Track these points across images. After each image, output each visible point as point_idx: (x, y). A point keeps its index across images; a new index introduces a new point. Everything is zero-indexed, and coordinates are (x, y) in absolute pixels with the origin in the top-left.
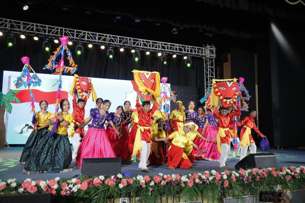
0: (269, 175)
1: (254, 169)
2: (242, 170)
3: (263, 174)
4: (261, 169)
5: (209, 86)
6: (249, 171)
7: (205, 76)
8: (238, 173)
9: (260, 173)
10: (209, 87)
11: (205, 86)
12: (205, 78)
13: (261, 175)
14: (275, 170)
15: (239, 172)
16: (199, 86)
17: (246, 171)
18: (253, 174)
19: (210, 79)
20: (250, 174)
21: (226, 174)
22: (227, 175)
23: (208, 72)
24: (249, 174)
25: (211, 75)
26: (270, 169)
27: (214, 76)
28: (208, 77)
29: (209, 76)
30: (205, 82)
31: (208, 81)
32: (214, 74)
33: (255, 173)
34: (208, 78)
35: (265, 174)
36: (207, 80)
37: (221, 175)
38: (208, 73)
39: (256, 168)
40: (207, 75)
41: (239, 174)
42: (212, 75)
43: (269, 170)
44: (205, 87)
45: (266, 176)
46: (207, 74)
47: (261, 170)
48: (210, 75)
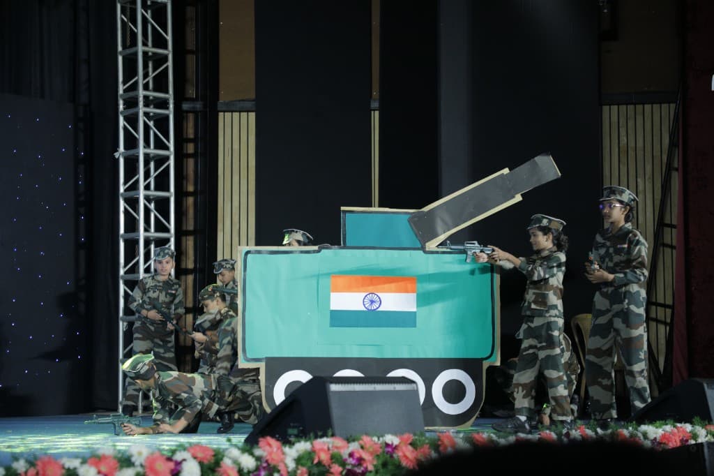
0: (385, 465)
1: (325, 439)
2: (270, 445)
3: (360, 461)
4: (354, 441)
5: (141, 100)
6: (302, 446)
7: (120, 48)
8: (252, 454)
9: (345, 456)
10: (141, 104)
11: (121, 102)
12: (120, 59)
13: (351, 461)
14: (411, 444)
15: (258, 452)
16: (84, 98)
17: (287, 449)
18: (316, 461)
19: (145, 66)
20: (303, 461)
21: (195, 458)
22: (201, 464)
23: (136, 26)
24: (299, 461)
25: (154, 46)
26: (391, 439)
27: (166, 47)
28: (136, 54)
29: (140, 48)
30: (121, 79)
31: (135, 73)
32: (169, 38)
33: (324, 457)
34: (136, 61)
35: (365, 456)
36: (130, 71)
37: (171, 465)
38: (139, 31)
39: (333, 435)
40: (134, 44)
41: (258, 459)
42: (160, 42)
43: (387, 445)
44: (121, 107)
45: (370, 468)
46: (134, 35)
47: (354, 446)
48: (145, 44)
